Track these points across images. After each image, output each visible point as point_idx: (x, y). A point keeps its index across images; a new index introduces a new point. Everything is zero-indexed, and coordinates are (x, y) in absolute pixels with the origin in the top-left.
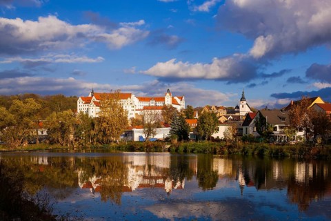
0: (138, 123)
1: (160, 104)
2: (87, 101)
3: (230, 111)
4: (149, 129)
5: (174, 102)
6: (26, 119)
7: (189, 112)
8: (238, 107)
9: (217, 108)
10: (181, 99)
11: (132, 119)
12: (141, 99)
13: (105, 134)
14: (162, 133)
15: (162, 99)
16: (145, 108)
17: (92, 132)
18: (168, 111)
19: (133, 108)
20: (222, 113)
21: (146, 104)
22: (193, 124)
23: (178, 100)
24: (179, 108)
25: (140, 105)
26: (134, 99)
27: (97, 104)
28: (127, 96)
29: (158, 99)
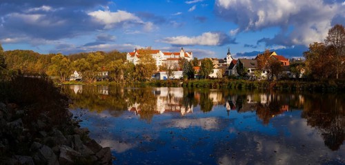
0: (163, 68)
1: (177, 57)
2: (133, 55)
3: (221, 61)
4: (170, 72)
5: (186, 55)
6: (96, 65)
7: (195, 62)
8: (225, 59)
9: (213, 59)
10: (190, 53)
11: (160, 66)
12: (165, 54)
13: (142, 75)
14: (178, 75)
15: (179, 54)
16: (168, 59)
17: (135, 74)
18: (182, 61)
19: (160, 59)
20: (216, 63)
21: (169, 57)
22: (197, 70)
23: (189, 55)
24: (189, 59)
25: (165, 57)
26: (161, 53)
27: (139, 57)
28: (156, 52)
29: (175, 54)
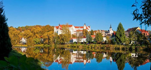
1: (82, 29)
2: (57, 28)
3: (106, 32)
4: (78, 38)
5: (87, 28)
7: (92, 32)
8: (109, 31)
9: (102, 31)
10: (89, 27)
11: (73, 35)
12: (76, 27)
13: (63, 41)
14: (84, 40)
15: (83, 27)
16: (77, 31)
17: (59, 40)
18: (85, 32)
19: (73, 31)
20: (104, 33)
21: (77, 29)
22: (93, 37)
23: (88, 28)
24: (88, 31)
25: (75, 29)
26: (73, 27)
27: (61, 29)
28: (71, 26)
29: (81, 27)
